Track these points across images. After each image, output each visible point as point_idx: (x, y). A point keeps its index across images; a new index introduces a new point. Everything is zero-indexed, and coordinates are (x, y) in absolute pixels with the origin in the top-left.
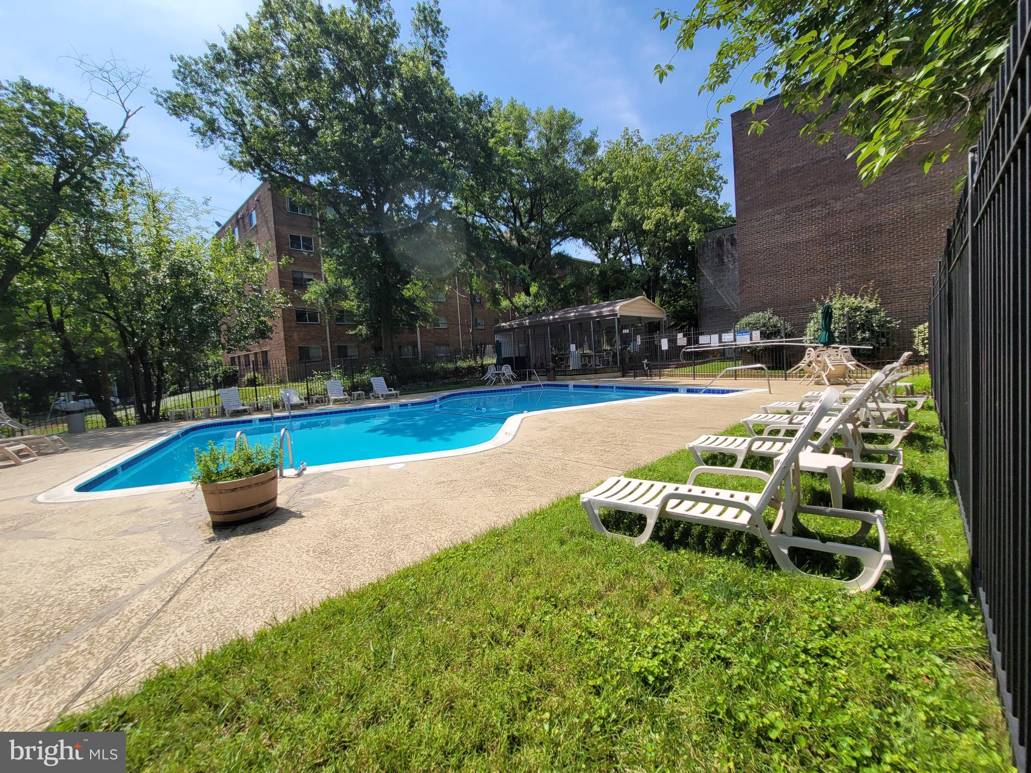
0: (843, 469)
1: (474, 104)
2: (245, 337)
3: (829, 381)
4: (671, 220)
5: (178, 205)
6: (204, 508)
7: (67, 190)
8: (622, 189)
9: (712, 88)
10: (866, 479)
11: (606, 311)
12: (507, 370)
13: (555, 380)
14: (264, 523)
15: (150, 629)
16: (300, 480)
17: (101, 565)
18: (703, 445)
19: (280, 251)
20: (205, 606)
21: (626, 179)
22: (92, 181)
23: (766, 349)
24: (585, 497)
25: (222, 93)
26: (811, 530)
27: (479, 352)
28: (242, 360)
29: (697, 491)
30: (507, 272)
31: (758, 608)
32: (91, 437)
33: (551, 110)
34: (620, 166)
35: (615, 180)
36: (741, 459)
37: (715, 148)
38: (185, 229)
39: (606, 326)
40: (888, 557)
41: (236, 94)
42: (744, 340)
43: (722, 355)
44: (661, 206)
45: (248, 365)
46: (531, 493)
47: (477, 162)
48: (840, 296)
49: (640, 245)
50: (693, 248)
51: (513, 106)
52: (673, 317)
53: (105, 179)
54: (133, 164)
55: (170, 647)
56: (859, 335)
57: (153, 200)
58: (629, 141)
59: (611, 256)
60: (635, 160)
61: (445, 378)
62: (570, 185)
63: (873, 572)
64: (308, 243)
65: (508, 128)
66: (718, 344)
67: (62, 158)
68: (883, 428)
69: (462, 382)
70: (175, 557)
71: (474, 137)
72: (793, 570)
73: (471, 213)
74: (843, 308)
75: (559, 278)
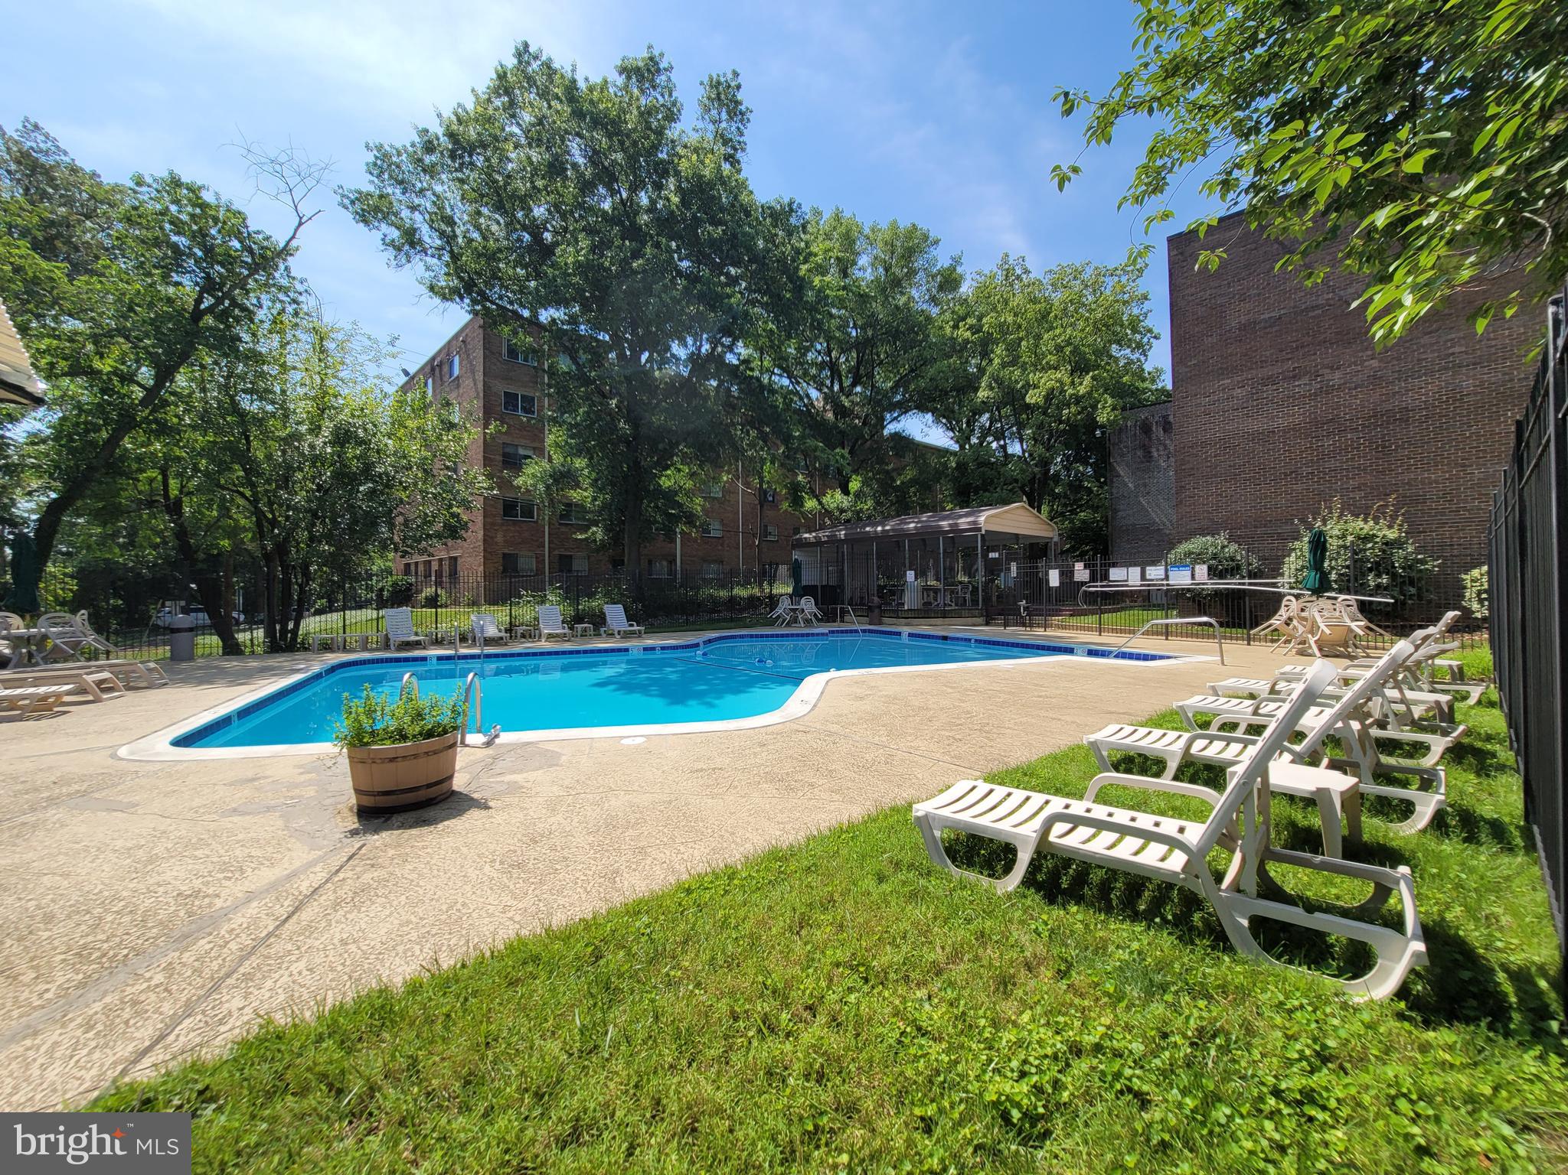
0: (1342, 793)
1: (780, 215)
2: (429, 536)
3: (1320, 650)
4: (1070, 391)
5: (355, 345)
6: (348, 784)
7: (209, 320)
8: (996, 342)
9: (1139, 200)
10: (1382, 813)
11: (964, 522)
12: (808, 605)
13: (880, 624)
14: (431, 813)
15: (254, 961)
16: (490, 751)
17: (196, 858)
18: (1112, 739)
19: (488, 413)
20: (337, 932)
21: (1003, 328)
22: (244, 309)
23: (1217, 593)
24: (921, 809)
25: (429, 193)
26: (1288, 890)
27: (768, 575)
28: (421, 568)
29: (1100, 812)
30: (816, 458)
31: (1196, 1014)
32: (200, 668)
33: (894, 226)
34: (994, 309)
35: (986, 327)
36: (1172, 766)
37: (1142, 286)
38: (360, 379)
39: (964, 546)
40: (1420, 946)
41: (448, 195)
42: (1181, 579)
43: (1146, 600)
44: (1056, 369)
45: (428, 575)
46: (836, 797)
47: (780, 297)
48: (1340, 517)
49: (1021, 426)
50: (1103, 433)
51: (838, 218)
52: (1069, 537)
53: (261, 307)
54: (299, 287)
55: (280, 991)
56: (1371, 580)
57: (321, 337)
58: (1008, 272)
59: (974, 440)
60: (1017, 301)
61: (713, 611)
62: (917, 334)
63: (1393, 969)
64: (529, 405)
65: (829, 250)
66: (1139, 583)
67: (208, 277)
68: (1411, 731)
69: (740, 619)
70: (299, 854)
71: (778, 261)
72: (1257, 955)
73: (768, 370)
74: (1344, 536)
75: (894, 470)
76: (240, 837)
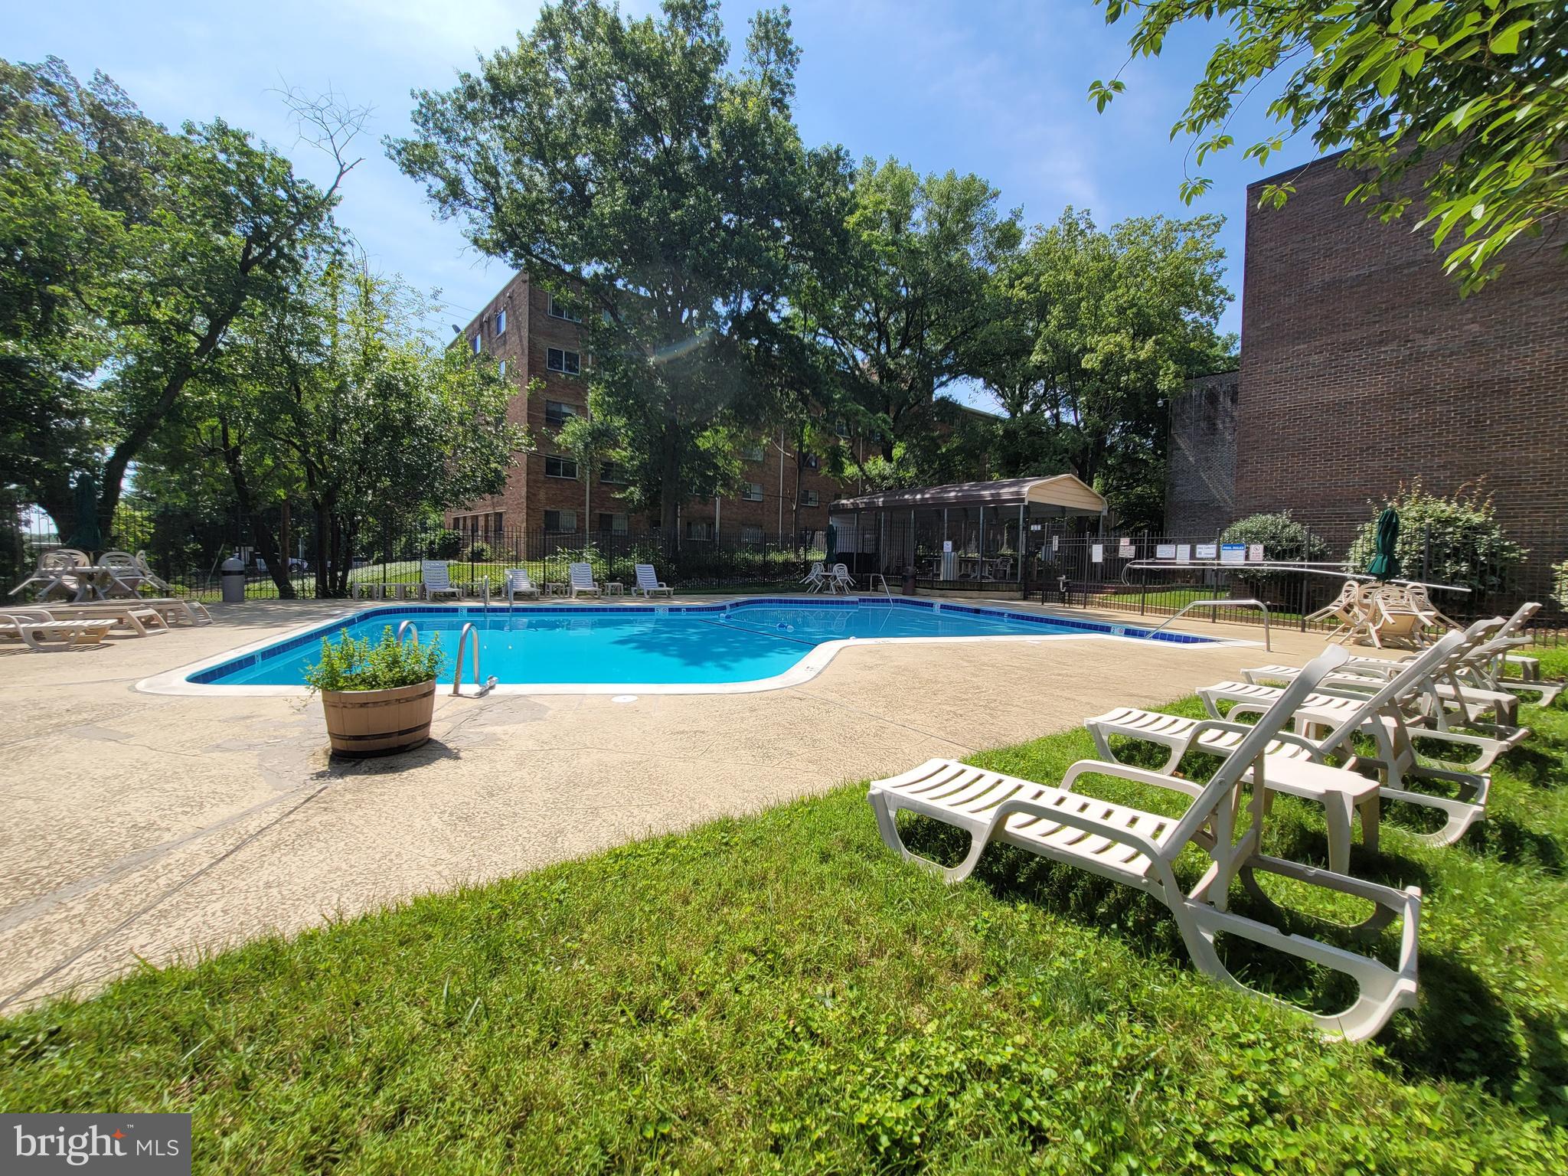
0: (1355, 798)
1: (829, 164)
2: (467, 490)
3: (1381, 640)
4: (1130, 356)
5: (399, 298)
6: (323, 727)
7: (258, 271)
8: (1054, 303)
9: (1195, 126)
10: (1409, 822)
11: (1006, 493)
12: (841, 572)
13: (914, 594)
14: (402, 759)
15: (176, 897)
16: (481, 702)
17: (165, 791)
18: (1114, 723)
19: (532, 369)
20: (265, 875)
21: (1062, 288)
22: (291, 260)
23: (1274, 576)
24: (877, 787)
25: (473, 143)
26: (1276, 902)
27: (804, 541)
28: (469, 523)
29: (1072, 805)
30: (858, 423)
31: (1131, 1037)
33: (951, 177)
34: (1054, 267)
35: (1043, 288)
36: (1176, 756)
37: (1218, 242)
38: (404, 332)
39: (1003, 517)
40: (1409, 985)
41: (492, 144)
42: (1233, 558)
43: (1198, 579)
44: (1117, 332)
45: (475, 529)
46: (812, 767)
47: (824, 252)
48: (1418, 498)
49: (1076, 392)
50: (1166, 403)
51: (892, 169)
52: (1122, 513)
53: (306, 258)
54: (344, 239)
56: (1449, 567)
57: (367, 288)
58: (1071, 227)
59: (1027, 408)
60: (1079, 258)
61: (748, 575)
62: (970, 293)
63: (1376, 1007)
64: (573, 362)
65: (880, 203)
66: (1188, 561)
67: (257, 228)
68: (1465, 732)
69: (773, 584)
70: (263, 793)
71: (822, 213)
72: (1219, 978)
73: (811, 330)
74: (1422, 519)
75: (940, 437)
76: (214, 772)
